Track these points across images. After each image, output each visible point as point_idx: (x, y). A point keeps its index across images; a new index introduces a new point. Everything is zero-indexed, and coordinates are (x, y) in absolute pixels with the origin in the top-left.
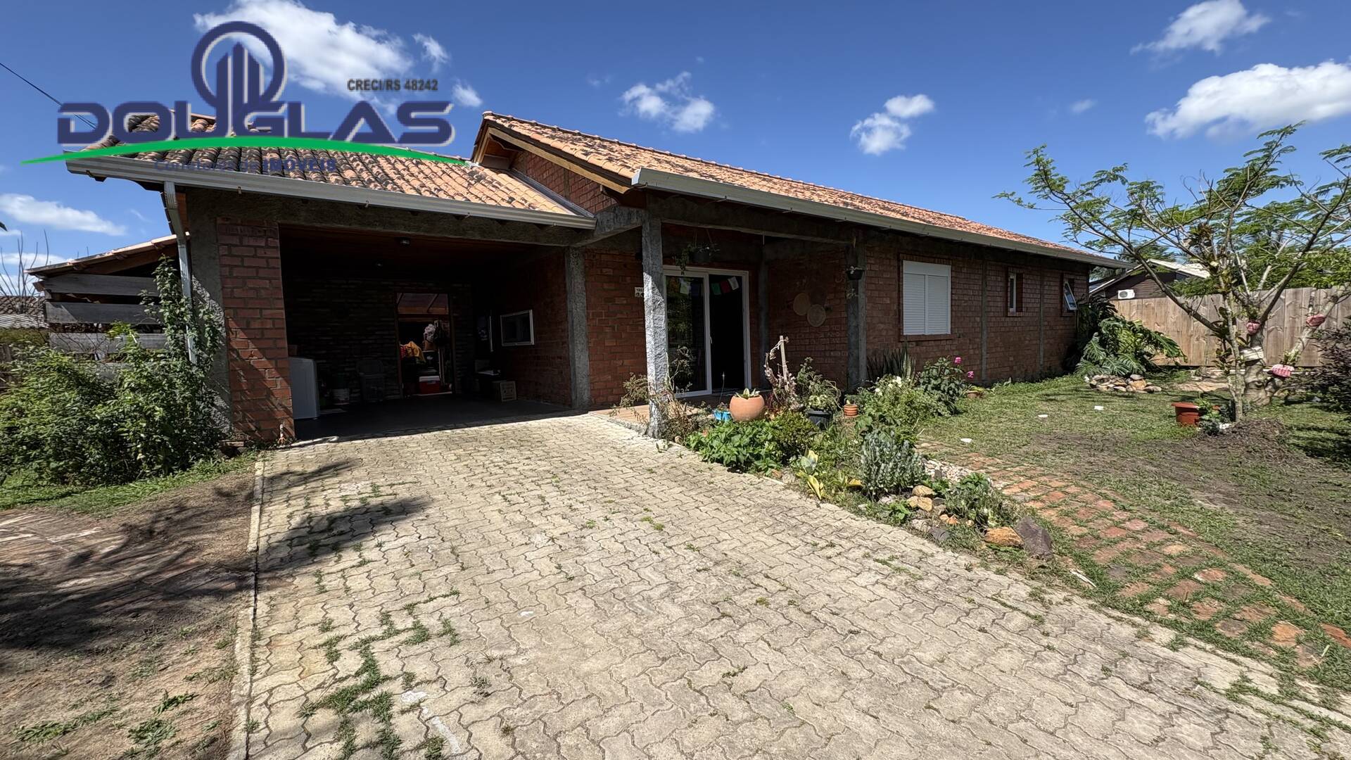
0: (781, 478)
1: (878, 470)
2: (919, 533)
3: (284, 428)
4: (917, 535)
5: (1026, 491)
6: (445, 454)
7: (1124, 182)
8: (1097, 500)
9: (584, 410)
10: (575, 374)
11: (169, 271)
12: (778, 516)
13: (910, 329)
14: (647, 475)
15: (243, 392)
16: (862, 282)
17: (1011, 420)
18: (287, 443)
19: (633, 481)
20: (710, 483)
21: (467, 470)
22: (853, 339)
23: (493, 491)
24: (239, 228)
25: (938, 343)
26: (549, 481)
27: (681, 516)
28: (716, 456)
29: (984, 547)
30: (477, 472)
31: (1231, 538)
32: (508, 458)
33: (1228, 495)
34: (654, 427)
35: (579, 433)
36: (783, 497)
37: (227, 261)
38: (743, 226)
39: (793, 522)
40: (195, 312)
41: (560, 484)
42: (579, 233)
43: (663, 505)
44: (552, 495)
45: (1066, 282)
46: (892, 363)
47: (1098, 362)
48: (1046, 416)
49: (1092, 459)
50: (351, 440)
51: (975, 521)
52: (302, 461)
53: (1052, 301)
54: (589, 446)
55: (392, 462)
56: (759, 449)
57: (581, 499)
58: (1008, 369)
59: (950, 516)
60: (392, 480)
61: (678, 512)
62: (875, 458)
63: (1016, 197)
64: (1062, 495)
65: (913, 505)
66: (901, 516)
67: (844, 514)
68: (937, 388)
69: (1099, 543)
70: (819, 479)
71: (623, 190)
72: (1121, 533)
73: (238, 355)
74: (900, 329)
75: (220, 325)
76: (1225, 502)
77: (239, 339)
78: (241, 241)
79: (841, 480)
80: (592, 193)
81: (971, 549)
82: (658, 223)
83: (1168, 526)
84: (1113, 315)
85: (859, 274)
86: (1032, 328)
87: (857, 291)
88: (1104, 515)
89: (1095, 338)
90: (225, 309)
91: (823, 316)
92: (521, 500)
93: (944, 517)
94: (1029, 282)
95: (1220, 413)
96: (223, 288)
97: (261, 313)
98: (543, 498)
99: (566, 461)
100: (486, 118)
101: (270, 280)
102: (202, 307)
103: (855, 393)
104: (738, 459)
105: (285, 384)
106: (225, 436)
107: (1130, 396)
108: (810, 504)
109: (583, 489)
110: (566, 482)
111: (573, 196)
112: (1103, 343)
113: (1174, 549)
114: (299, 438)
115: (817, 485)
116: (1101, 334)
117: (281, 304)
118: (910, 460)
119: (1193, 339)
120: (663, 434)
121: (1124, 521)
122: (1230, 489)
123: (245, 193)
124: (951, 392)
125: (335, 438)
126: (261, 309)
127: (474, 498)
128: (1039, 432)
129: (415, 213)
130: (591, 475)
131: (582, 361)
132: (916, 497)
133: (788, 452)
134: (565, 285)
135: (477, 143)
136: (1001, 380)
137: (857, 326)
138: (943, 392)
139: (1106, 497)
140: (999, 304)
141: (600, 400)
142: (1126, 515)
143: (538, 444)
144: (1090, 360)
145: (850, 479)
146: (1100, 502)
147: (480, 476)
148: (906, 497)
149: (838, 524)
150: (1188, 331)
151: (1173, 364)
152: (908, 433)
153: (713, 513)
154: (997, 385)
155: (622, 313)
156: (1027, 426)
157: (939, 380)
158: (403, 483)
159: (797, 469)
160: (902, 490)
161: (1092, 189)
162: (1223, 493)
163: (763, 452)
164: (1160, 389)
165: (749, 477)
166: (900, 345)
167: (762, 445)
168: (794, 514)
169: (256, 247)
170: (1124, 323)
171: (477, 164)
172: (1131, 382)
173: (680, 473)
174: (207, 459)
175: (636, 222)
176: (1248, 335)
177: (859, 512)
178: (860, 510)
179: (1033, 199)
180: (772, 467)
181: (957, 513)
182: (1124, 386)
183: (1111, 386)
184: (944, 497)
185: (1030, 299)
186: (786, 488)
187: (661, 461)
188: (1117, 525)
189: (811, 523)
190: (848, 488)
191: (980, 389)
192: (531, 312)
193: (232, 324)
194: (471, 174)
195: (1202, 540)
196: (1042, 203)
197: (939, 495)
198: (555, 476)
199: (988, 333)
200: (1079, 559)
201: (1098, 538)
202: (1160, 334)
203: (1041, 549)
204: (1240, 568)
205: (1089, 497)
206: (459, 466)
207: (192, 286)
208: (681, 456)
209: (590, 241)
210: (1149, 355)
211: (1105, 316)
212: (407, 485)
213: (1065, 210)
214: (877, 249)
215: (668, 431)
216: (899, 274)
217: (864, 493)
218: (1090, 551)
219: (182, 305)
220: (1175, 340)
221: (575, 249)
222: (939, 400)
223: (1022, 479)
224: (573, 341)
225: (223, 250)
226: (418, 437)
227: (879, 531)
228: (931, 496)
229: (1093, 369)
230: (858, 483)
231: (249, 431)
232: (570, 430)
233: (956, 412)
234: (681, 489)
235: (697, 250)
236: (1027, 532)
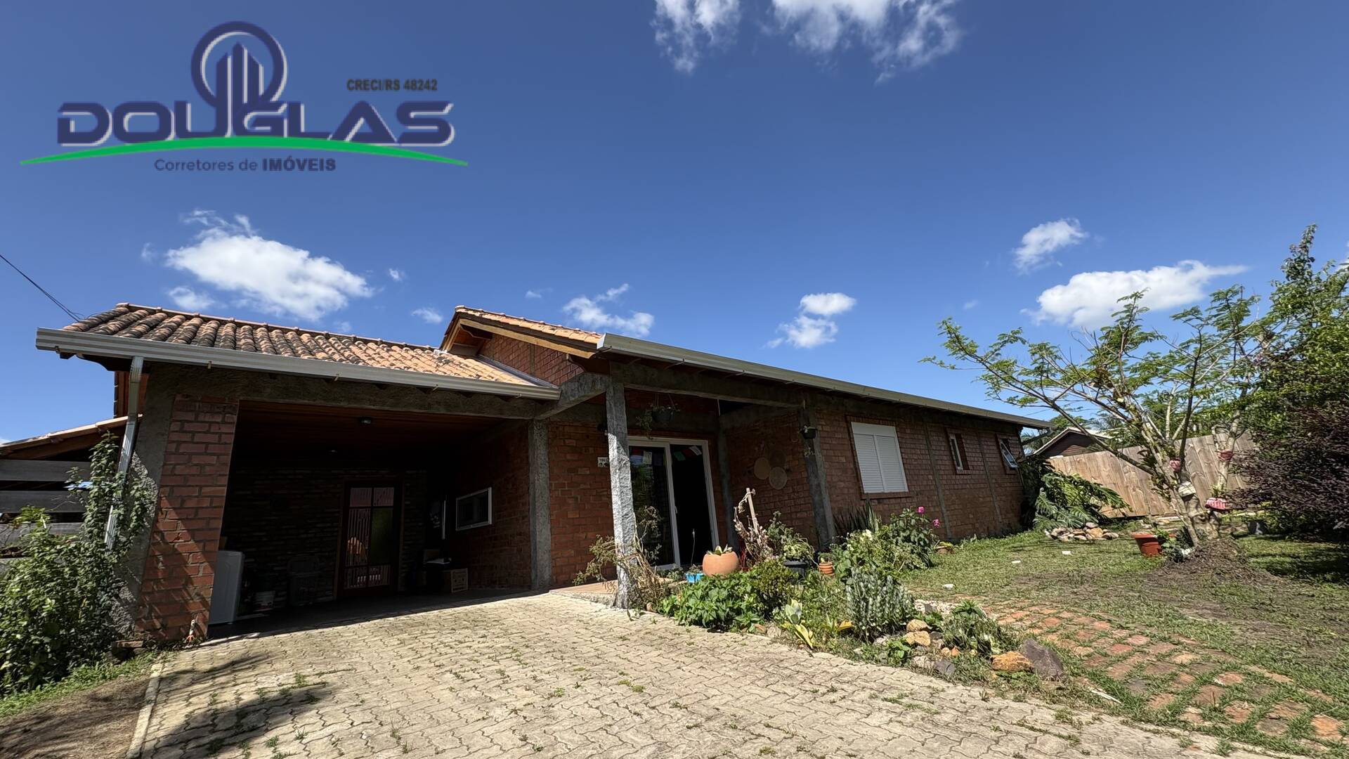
0: (765, 633)
1: (867, 607)
2: (924, 671)
3: (196, 624)
4: (922, 673)
5: (1021, 620)
6: (387, 640)
7: (1024, 342)
8: (1093, 622)
9: (544, 589)
10: (535, 549)
11: (109, 448)
12: (769, 670)
13: (870, 487)
14: (620, 642)
15: (157, 581)
16: (816, 441)
17: (985, 568)
18: (195, 643)
19: (604, 649)
20: (690, 644)
21: (411, 653)
22: (817, 498)
23: (443, 670)
24: (197, 404)
25: (899, 500)
26: (509, 655)
27: (661, 678)
28: (693, 617)
29: (995, 676)
30: (424, 654)
31: (1234, 645)
32: (460, 638)
33: (1215, 610)
34: (623, 596)
35: (540, 610)
36: (771, 650)
37: (175, 437)
38: (700, 391)
39: (787, 672)
40: (127, 488)
41: (521, 658)
42: (543, 404)
43: (641, 668)
44: (513, 669)
45: (1001, 442)
46: (858, 520)
47: (1051, 517)
48: (1019, 562)
49: (1075, 590)
50: (274, 635)
51: (978, 650)
52: (212, 658)
53: (994, 460)
54: (552, 621)
55: (323, 651)
56: (739, 603)
57: (546, 670)
58: (970, 526)
59: (951, 649)
60: (322, 668)
61: (657, 674)
62: (862, 593)
63: (938, 360)
64: (1057, 621)
65: (910, 641)
66: (901, 654)
67: (841, 661)
68: (907, 539)
69: (1108, 659)
70: (808, 627)
71: (588, 355)
72: (1126, 650)
73: (163, 538)
74: (860, 488)
75: (152, 503)
76: (1214, 615)
77: (169, 519)
78: (197, 417)
79: (831, 624)
80: (557, 367)
81: (980, 680)
82: (621, 387)
83: (1170, 637)
84: (1051, 471)
85: (813, 433)
86: (982, 486)
87: (813, 450)
88: (1105, 635)
89: (1042, 494)
90: (161, 487)
91: (784, 479)
92: (477, 676)
93: (946, 650)
94: (968, 442)
95: (1178, 540)
96: (165, 464)
97: (200, 491)
98: (502, 672)
99: (526, 636)
100: (458, 311)
101: (218, 455)
102: (136, 484)
103: (828, 551)
104: (718, 615)
105: (209, 570)
106: (121, 637)
107: (1092, 542)
108: (803, 654)
109: (549, 660)
110: (528, 655)
111: (538, 373)
112: (1051, 497)
113: (1185, 658)
114: (211, 637)
115: (807, 634)
116: (1046, 489)
117: (225, 481)
118: (897, 595)
119: (1130, 490)
120: (634, 602)
121: (1125, 638)
122: (1215, 605)
123: (216, 369)
124: (922, 543)
125: (255, 635)
126: (201, 487)
127: (420, 679)
128: (1016, 575)
129: (382, 386)
130: (556, 647)
131: (543, 534)
132: (911, 634)
133: (769, 606)
134: (528, 457)
135: (448, 333)
136: (967, 536)
137: (819, 485)
138: (914, 543)
139: (1100, 619)
140: (947, 463)
141: (562, 578)
142: (1125, 633)
143: (495, 623)
144: (1044, 514)
145: (839, 623)
146: (1096, 623)
147: (428, 657)
148: (901, 635)
149: (836, 670)
150: (1122, 482)
151: (1122, 516)
152: (889, 568)
153: (698, 672)
154: (964, 541)
155: (585, 484)
156: (1003, 571)
157: (908, 532)
158: (335, 672)
159: (782, 621)
160: (896, 627)
161: (999, 349)
162: (1210, 609)
163: (743, 606)
164: (1117, 535)
165: (730, 636)
166: (862, 503)
167: (742, 599)
168: (786, 665)
169: (211, 423)
170: (1064, 477)
171: (445, 352)
172: (1088, 530)
173: (655, 638)
174: (92, 664)
175: (600, 388)
176: (1175, 473)
177: (855, 657)
178: (856, 654)
179: (952, 360)
180: (755, 622)
181: (958, 645)
182: (1084, 535)
183: (1072, 535)
184: (940, 631)
185: (973, 457)
186: (774, 641)
187: (634, 628)
188: (1120, 641)
189: (806, 671)
190: (839, 633)
191: (950, 545)
192: (490, 490)
193: (165, 503)
194: (440, 359)
195: (1207, 647)
196: (959, 363)
197: (935, 628)
198: (515, 651)
199: (943, 491)
200: (1095, 677)
201: (1106, 655)
202: (1099, 485)
203: (1053, 670)
204: (1253, 668)
205: (1083, 619)
206: (403, 651)
207: (130, 462)
208: (654, 622)
209: (555, 412)
210: (1096, 507)
211: (1044, 472)
212: (339, 673)
213: (982, 371)
214: (825, 411)
215: (637, 601)
216: (849, 435)
217: (857, 636)
218: (1103, 669)
219: (114, 481)
220: (1114, 490)
221: (539, 421)
222: (912, 552)
223: (1013, 610)
224: (534, 513)
225: (175, 427)
226: (356, 626)
227: (881, 673)
228: (926, 629)
229: (1050, 523)
230: (849, 624)
231: (154, 630)
232: (531, 608)
233: (931, 565)
234: (658, 652)
235: (659, 410)
236: (1034, 654)
